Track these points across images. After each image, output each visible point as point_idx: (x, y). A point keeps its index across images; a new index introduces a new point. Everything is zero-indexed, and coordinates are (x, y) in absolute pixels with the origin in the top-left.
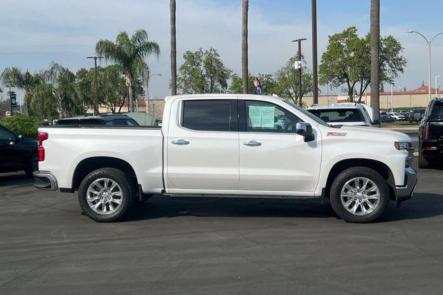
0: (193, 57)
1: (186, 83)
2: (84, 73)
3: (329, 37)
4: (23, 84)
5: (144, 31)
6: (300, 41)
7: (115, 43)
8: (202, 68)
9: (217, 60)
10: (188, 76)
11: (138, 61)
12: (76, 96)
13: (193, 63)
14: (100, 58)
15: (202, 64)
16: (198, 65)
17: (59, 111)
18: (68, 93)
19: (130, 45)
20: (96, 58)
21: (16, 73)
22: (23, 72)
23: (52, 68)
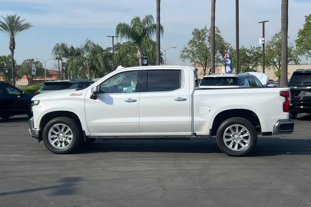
0: (200, 33)
1: (193, 54)
2: (119, 47)
3: (306, 17)
4: (69, 55)
5: (151, 16)
6: (264, 23)
7: (130, 25)
8: (206, 42)
9: (218, 36)
10: (195, 49)
11: (146, 38)
12: (99, 65)
13: (199, 38)
14: (117, 37)
15: (207, 38)
16: (204, 39)
17: (88, 76)
18: (94, 63)
19: (141, 26)
20: (113, 37)
21: (63, 47)
22: (69, 46)
23: (87, 44)
